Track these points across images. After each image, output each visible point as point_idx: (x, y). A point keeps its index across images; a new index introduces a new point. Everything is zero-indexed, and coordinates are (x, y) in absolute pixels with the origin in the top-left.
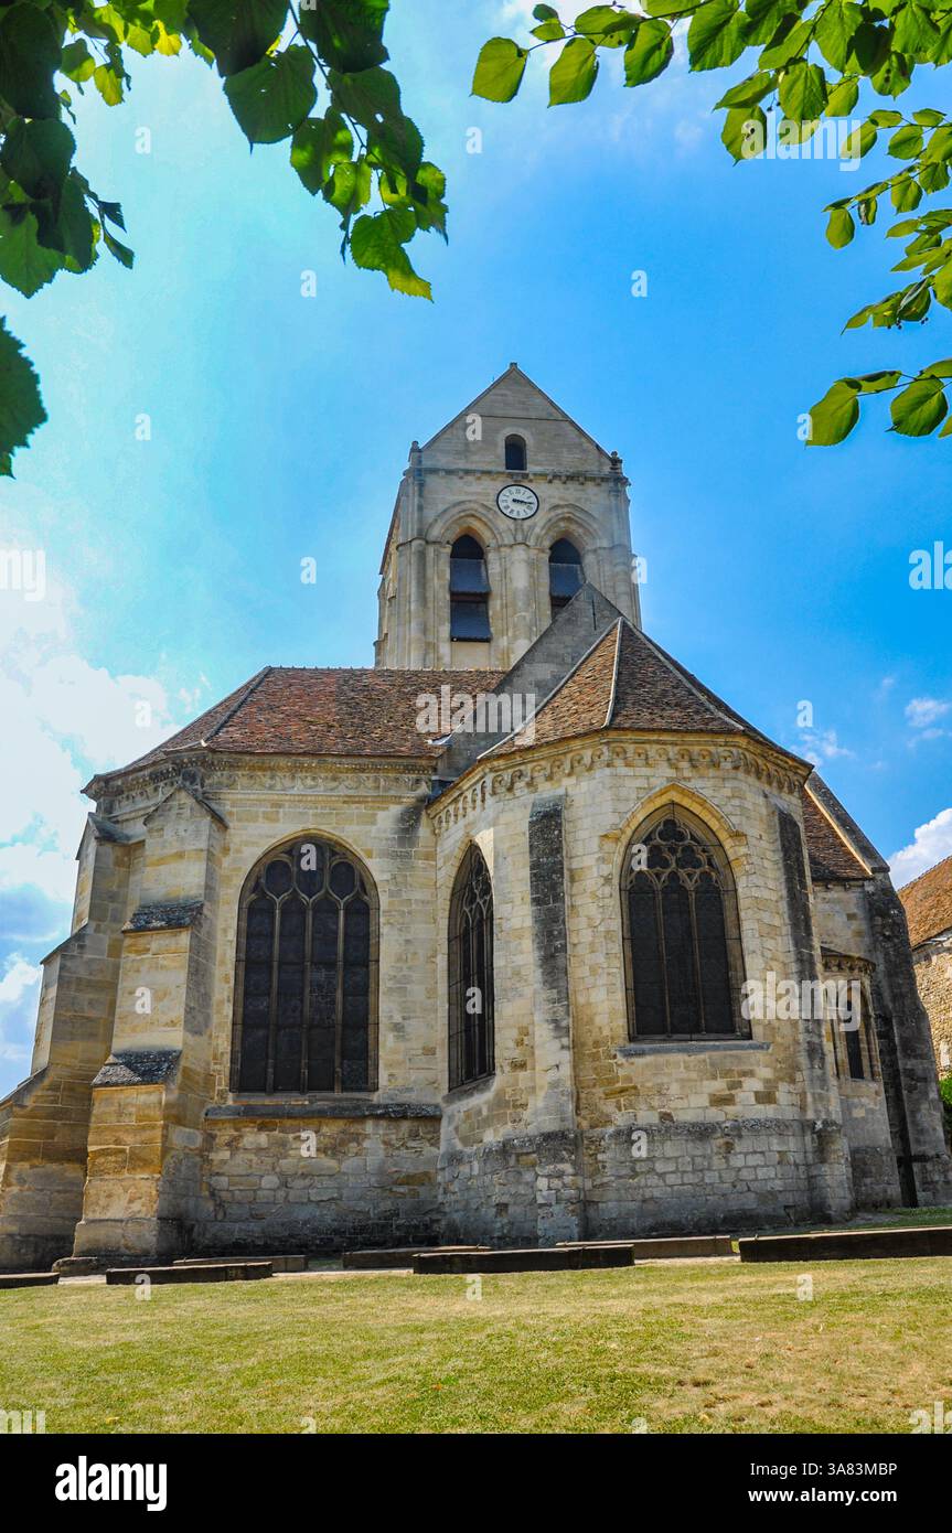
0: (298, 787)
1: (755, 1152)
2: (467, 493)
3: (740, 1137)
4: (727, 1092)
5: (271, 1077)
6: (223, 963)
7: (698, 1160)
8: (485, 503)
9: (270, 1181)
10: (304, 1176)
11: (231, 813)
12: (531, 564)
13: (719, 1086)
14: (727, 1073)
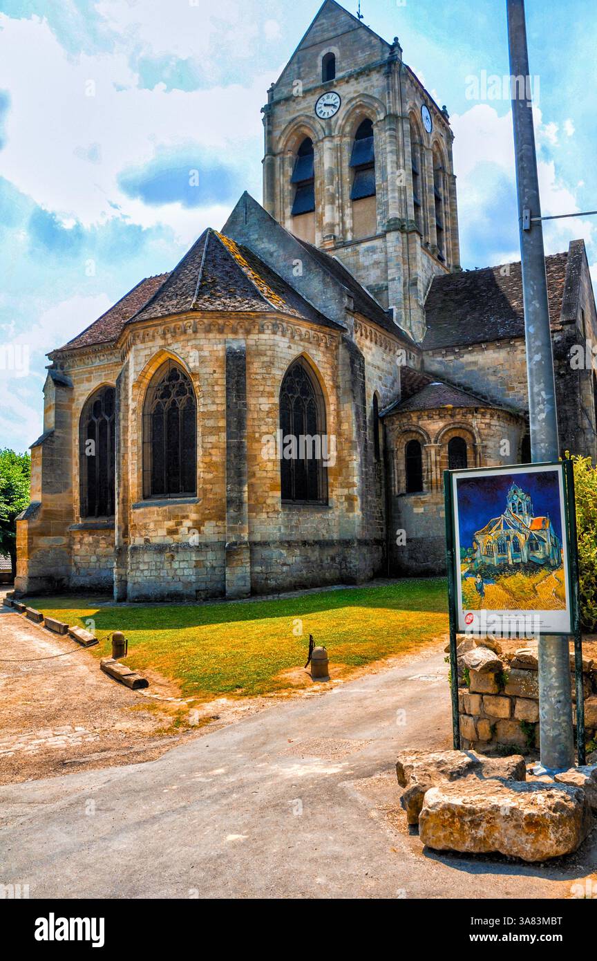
1: (184, 561)
2: (298, 111)
3: (177, 552)
4: (175, 528)
5: (96, 510)
6: (75, 456)
8: (308, 114)
9: (94, 559)
10: (105, 556)
11: (74, 380)
12: (338, 149)
13: (171, 524)
14: (176, 517)
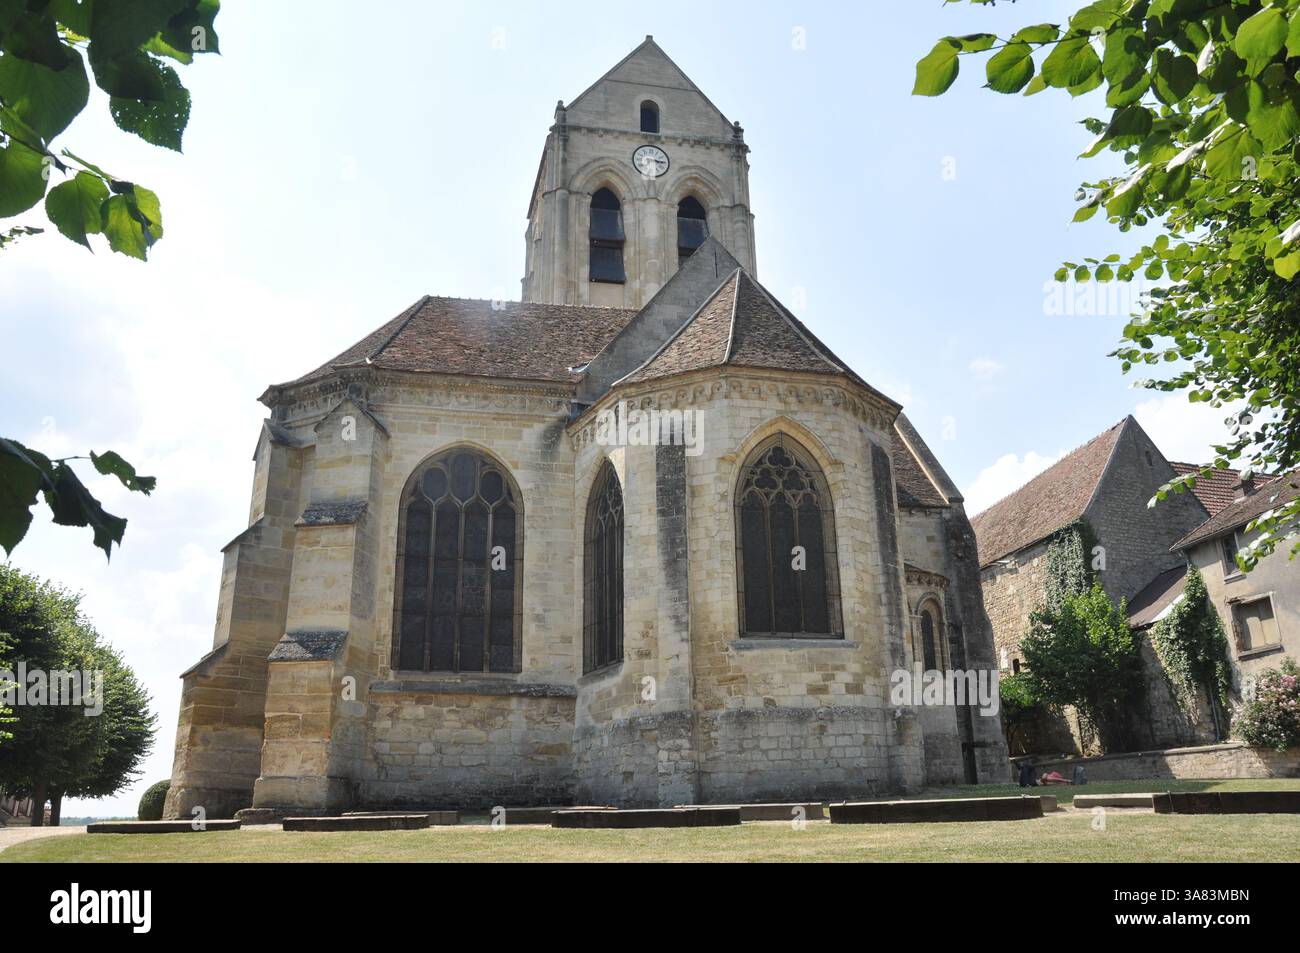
0: (453, 404)
1: (844, 734)
2: (606, 151)
3: (832, 721)
4: (822, 683)
5: (427, 658)
6: (385, 556)
7: (796, 739)
8: (622, 160)
9: (427, 748)
10: (456, 744)
11: (393, 424)
12: (662, 217)
13: (815, 677)
14: (821, 667)
